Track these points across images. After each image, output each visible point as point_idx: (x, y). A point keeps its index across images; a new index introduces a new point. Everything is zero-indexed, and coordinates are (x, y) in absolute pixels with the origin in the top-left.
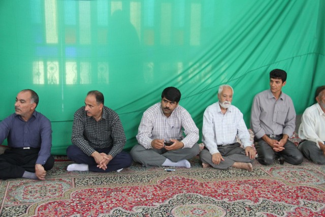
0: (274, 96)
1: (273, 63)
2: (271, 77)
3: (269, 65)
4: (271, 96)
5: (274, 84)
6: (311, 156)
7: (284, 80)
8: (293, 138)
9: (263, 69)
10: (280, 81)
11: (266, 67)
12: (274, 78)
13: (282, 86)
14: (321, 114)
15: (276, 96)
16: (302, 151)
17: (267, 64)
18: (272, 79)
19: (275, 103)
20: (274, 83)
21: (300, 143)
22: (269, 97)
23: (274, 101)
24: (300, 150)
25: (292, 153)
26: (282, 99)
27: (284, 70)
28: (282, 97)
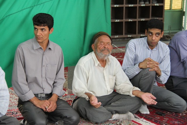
0: (40, 47)
1: (37, 5)
2: (34, 24)
3: (32, 7)
4: (36, 46)
5: (39, 33)
6: (88, 115)
7: (51, 26)
8: (66, 95)
9: (25, 12)
10: (46, 28)
11: (28, 10)
12: (38, 25)
13: (49, 33)
14: (96, 65)
15: (43, 46)
16: (78, 110)
17: (29, 6)
18: (36, 27)
19: (43, 55)
20: (39, 31)
21: (75, 101)
22: (35, 48)
23: (41, 52)
24: (75, 109)
25: (66, 114)
26: (50, 49)
27: (49, 13)
28: (50, 46)
